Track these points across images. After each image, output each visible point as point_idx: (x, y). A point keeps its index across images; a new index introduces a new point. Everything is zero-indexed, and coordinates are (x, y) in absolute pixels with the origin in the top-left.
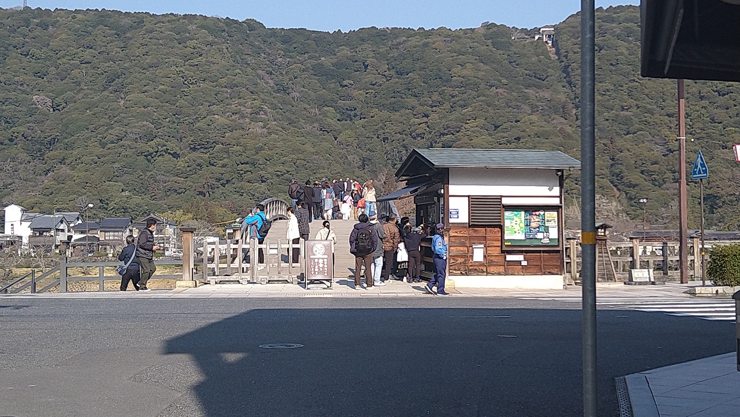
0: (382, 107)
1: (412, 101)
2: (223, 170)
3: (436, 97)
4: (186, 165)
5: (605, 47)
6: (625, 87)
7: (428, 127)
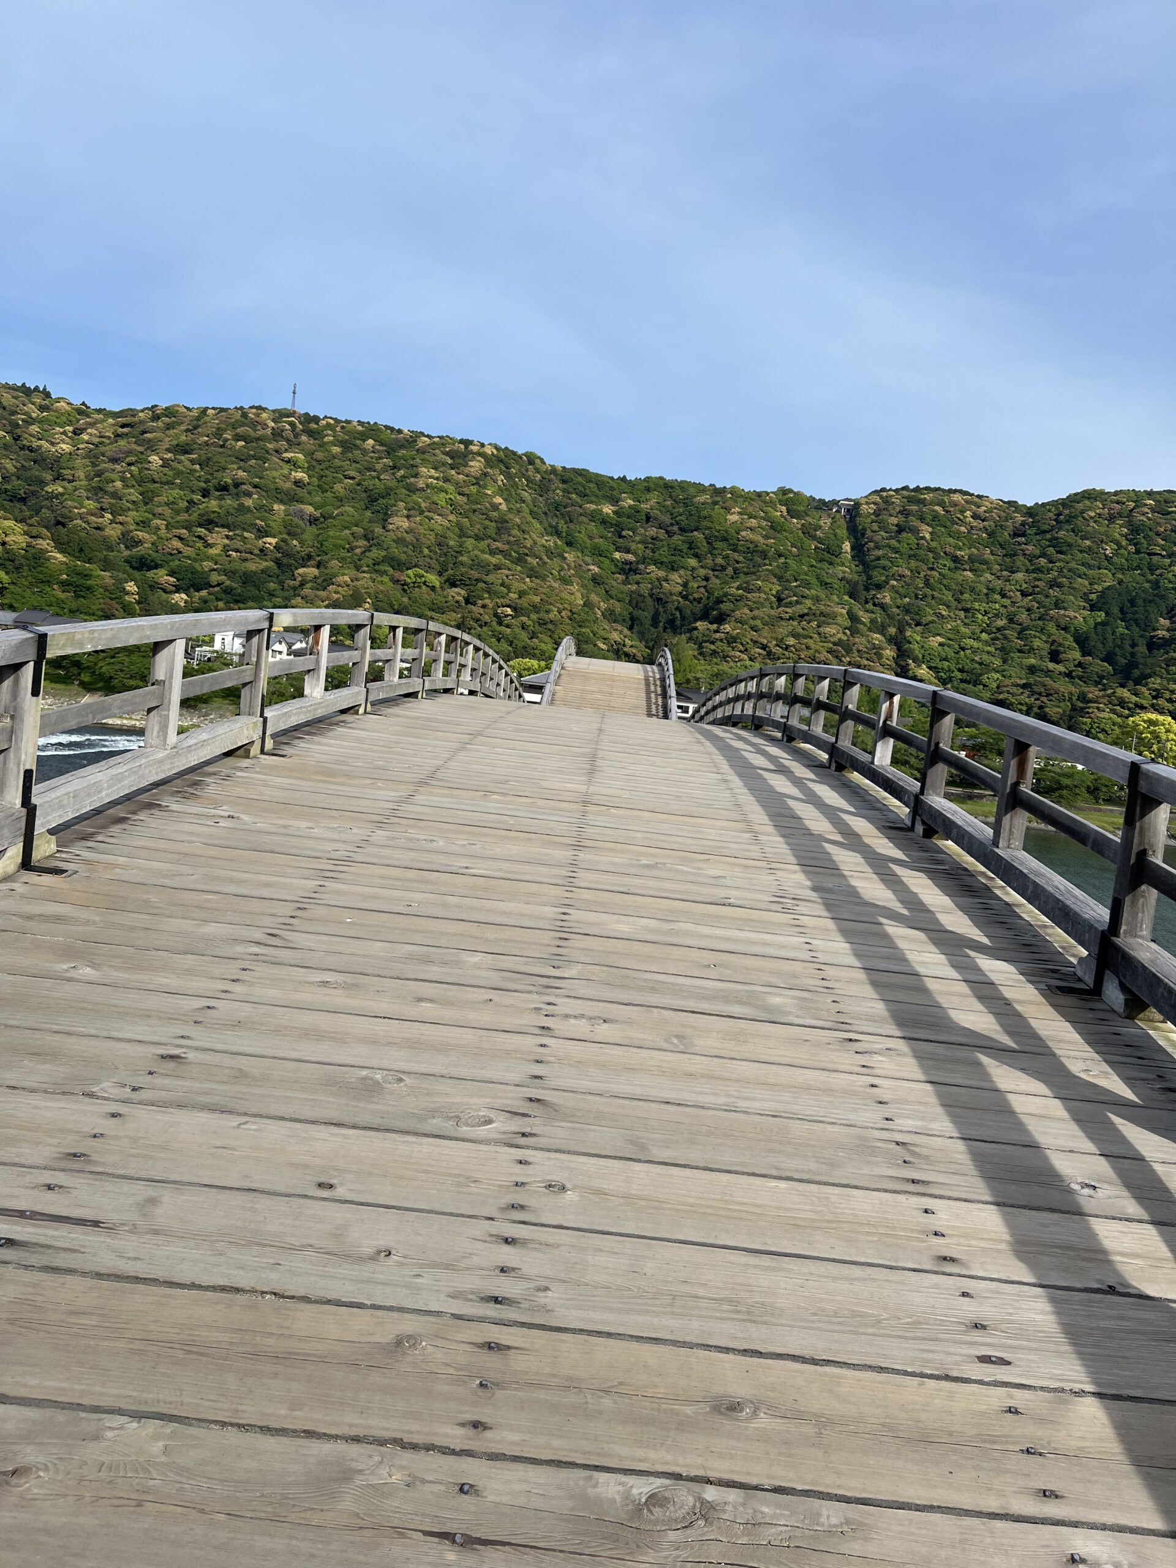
0: (659, 564)
1: (693, 562)
2: (481, 611)
3: (720, 560)
4: (443, 600)
5: (907, 530)
6: (922, 574)
7: (707, 591)
